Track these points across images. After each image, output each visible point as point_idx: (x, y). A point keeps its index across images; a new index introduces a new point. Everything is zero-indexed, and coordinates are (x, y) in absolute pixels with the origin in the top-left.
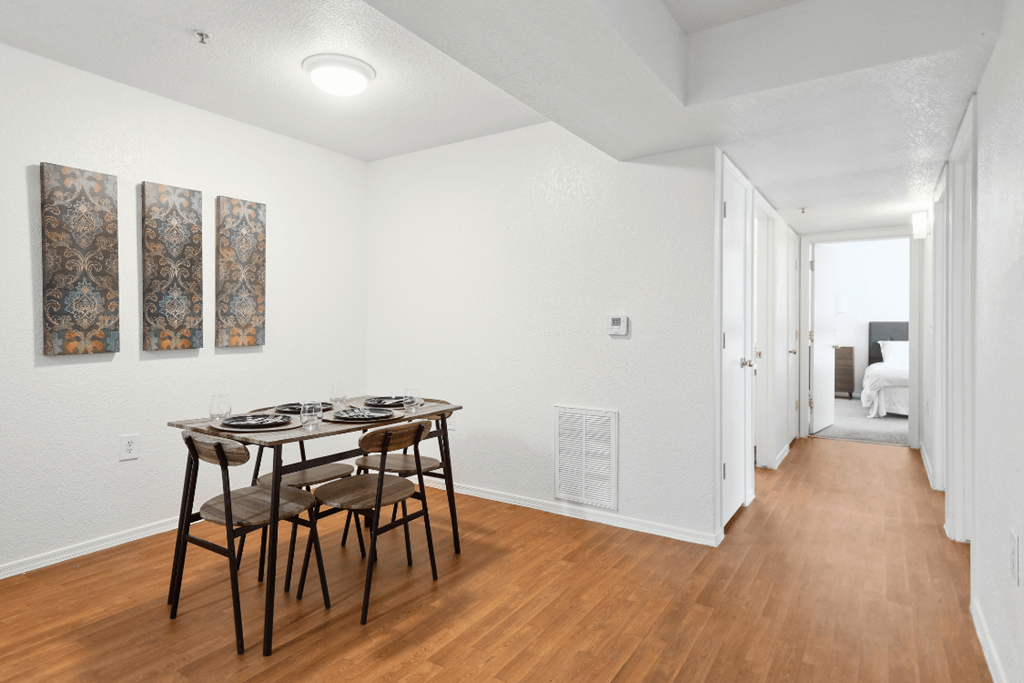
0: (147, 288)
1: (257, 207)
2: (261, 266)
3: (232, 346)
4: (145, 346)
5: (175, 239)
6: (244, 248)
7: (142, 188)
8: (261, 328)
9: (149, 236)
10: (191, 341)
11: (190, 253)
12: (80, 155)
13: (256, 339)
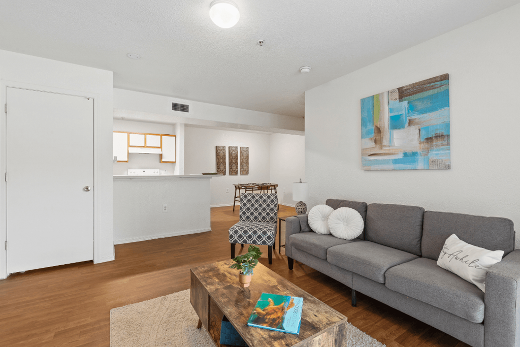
0: (230, 164)
1: (247, 148)
2: (248, 159)
3: (243, 174)
4: (230, 174)
5: (234, 155)
6: (245, 155)
7: (229, 147)
8: (248, 171)
9: (230, 155)
10: (236, 173)
11: (236, 157)
12: (220, 144)
13: (247, 173)
